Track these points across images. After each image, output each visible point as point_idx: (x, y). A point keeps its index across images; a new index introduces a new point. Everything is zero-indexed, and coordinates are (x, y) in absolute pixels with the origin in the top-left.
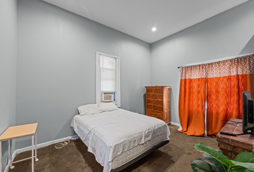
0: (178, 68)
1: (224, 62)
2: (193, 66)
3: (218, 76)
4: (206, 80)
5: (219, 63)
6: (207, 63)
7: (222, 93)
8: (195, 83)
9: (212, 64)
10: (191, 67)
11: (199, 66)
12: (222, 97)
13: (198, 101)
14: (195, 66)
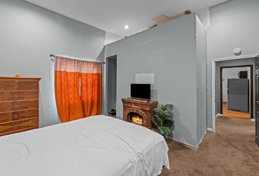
0: (51, 56)
1: (91, 62)
2: (69, 59)
3: (85, 72)
4: (80, 75)
5: (88, 62)
6: (80, 60)
7: (89, 85)
8: (71, 76)
9: (84, 61)
10: (67, 59)
11: (75, 60)
12: (89, 89)
13: (74, 94)
14: (71, 60)
